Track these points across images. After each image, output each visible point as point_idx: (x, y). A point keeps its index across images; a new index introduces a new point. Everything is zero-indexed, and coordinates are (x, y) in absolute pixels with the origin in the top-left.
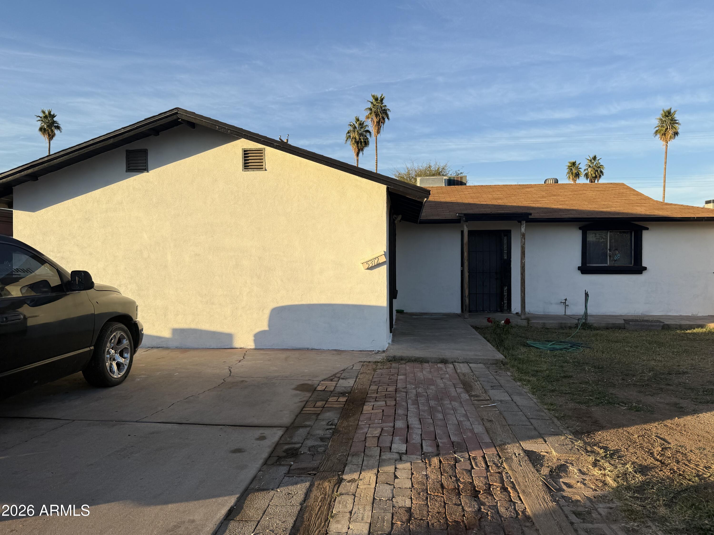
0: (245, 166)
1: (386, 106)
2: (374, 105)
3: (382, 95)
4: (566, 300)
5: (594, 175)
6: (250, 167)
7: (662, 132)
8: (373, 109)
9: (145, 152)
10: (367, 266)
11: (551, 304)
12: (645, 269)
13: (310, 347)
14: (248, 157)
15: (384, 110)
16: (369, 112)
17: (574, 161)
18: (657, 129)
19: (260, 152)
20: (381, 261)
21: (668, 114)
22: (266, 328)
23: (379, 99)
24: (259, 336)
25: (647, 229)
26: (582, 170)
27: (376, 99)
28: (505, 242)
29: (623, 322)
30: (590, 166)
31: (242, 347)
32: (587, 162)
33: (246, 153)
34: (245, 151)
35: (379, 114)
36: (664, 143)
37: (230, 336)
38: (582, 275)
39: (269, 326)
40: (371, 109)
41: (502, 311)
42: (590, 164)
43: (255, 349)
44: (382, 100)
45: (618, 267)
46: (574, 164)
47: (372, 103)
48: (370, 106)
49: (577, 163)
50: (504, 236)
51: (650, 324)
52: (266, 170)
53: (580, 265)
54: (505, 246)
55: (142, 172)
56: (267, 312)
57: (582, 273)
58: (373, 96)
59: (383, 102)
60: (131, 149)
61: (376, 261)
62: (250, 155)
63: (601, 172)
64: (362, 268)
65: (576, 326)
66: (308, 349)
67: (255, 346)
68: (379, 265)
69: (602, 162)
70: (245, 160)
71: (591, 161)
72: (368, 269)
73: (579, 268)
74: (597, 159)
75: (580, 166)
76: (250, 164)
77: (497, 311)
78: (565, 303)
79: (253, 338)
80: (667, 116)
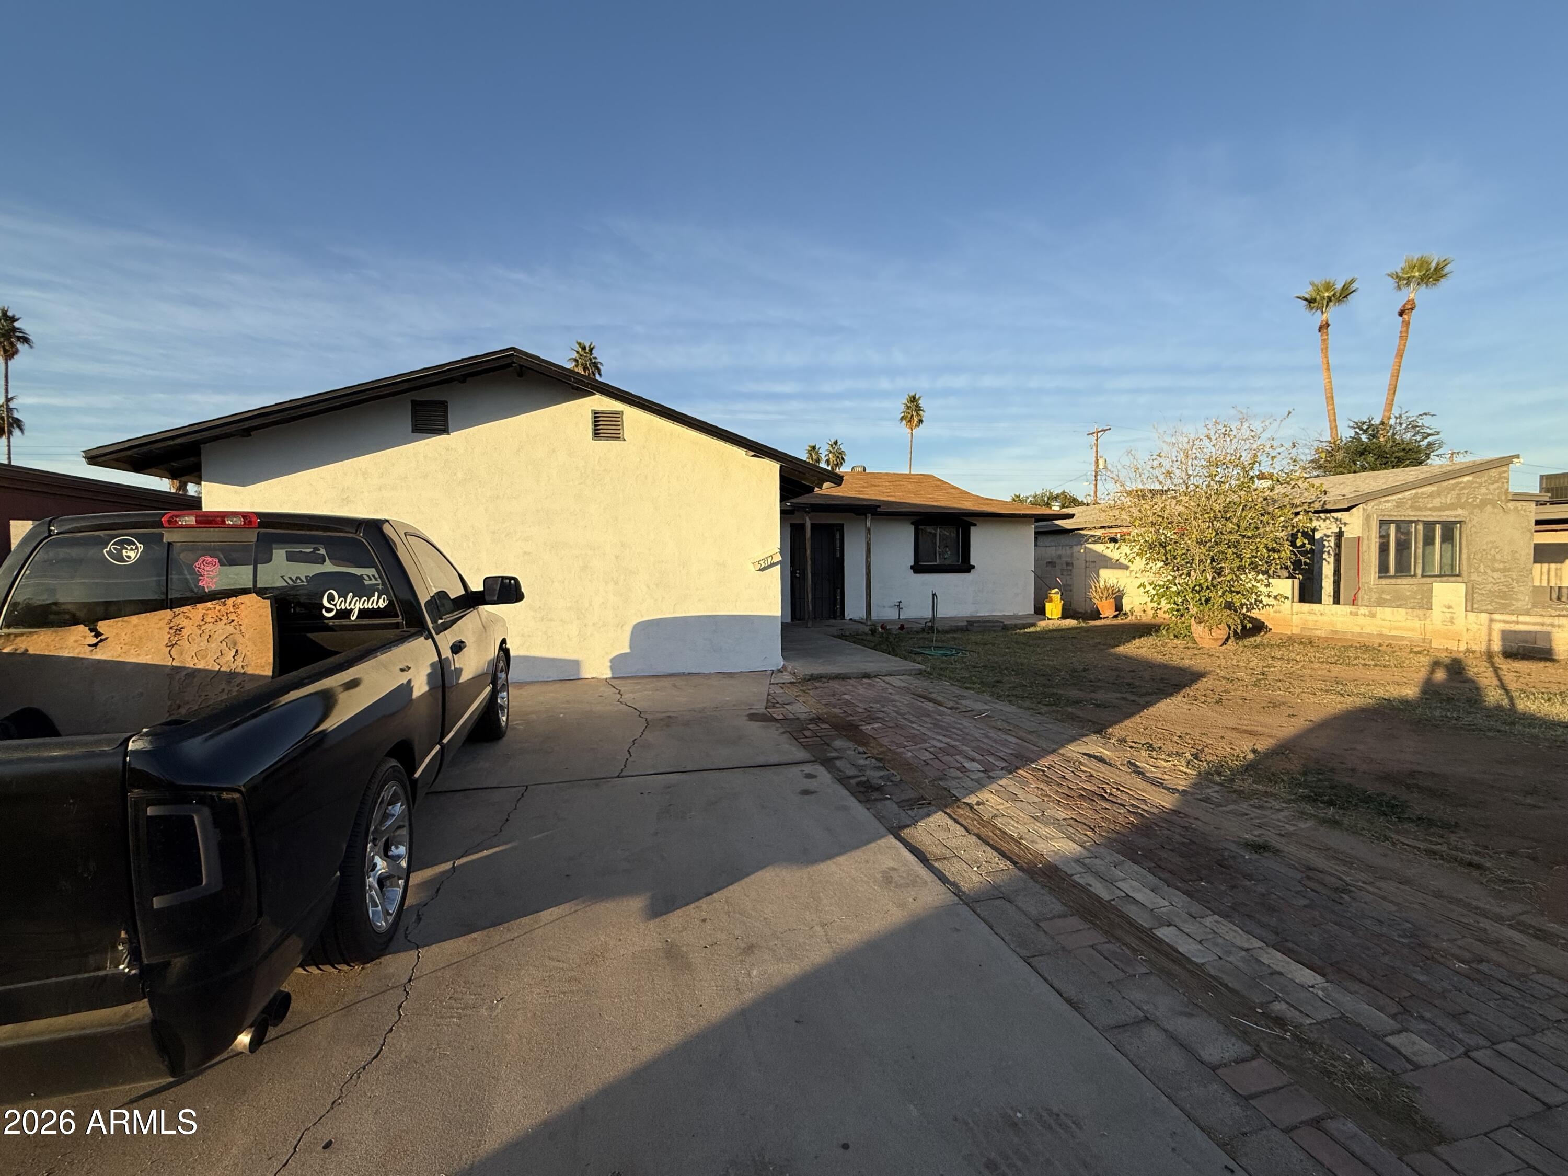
0: (596, 434)
1: (595, 358)
2: (581, 355)
3: (591, 344)
4: (900, 602)
5: (835, 462)
6: (601, 435)
7: (908, 419)
8: (580, 360)
9: (443, 406)
10: (758, 567)
11: (884, 607)
12: (973, 567)
13: (687, 672)
14: (599, 421)
15: (595, 363)
16: (574, 364)
17: (814, 445)
18: (903, 415)
19: (618, 415)
20: (775, 561)
21: (913, 399)
22: (628, 650)
23: (588, 349)
24: (616, 662)
25: (975, 525)
26: (823, 456)
27: (584, 348)
28: (838, 536)
29: (965, 623)
30: (831, 452)
31: (594, 676)
32: (828, 447)
33: (596, 415)
34: (595, 413)
35: (588, 368)
36: (910, 431)
37: (576, 664)
38: (916, 575)
39: (631, 647)
40: (576, 361)
41: (835, 618)
42: (831, 449)
43: (613, 678)
44: (591, 350)
45: (949, 565)
46: (814, 448)
47: (578, 352)
48: (575, 355)
49: (817, 447)
50: (837, 530)
51: (991, 624)
52: (624, 440)
53: (912, 564)
54: (838, 542)
55: (440, 434)
56: (628, 629)
57: (915, 572)
58: (579, 344)
59: (593, 352)
60: (418, 399)
61: (769, 560)
62: (601, 419)
63: (843, 459)
64: (752, 569)
65: (923, 630)
66: (684, 673)
67: (613, 674)
68: (773, 565)
69: (843, 448)
70: (596, 426)
71: (832, 446)
72: (760, 570)
73: (912, 567)
74: (839, 444)
75: (820, 451)
76: (601, 431)
77: (829, 618)
78: (899, 606)
79: (609, 664)
80: (913, 402)
